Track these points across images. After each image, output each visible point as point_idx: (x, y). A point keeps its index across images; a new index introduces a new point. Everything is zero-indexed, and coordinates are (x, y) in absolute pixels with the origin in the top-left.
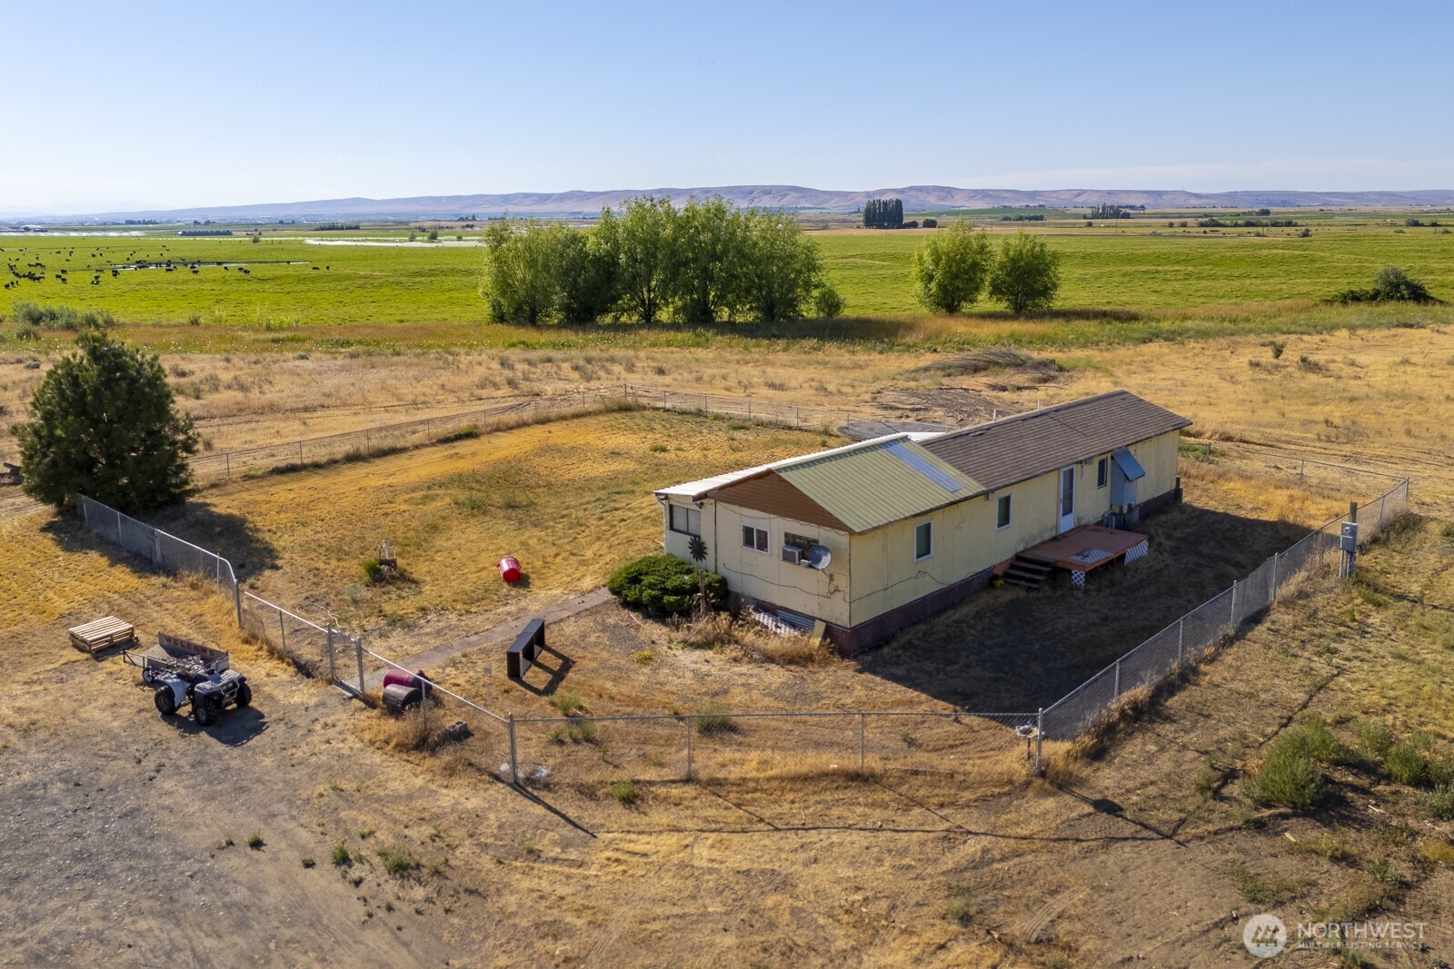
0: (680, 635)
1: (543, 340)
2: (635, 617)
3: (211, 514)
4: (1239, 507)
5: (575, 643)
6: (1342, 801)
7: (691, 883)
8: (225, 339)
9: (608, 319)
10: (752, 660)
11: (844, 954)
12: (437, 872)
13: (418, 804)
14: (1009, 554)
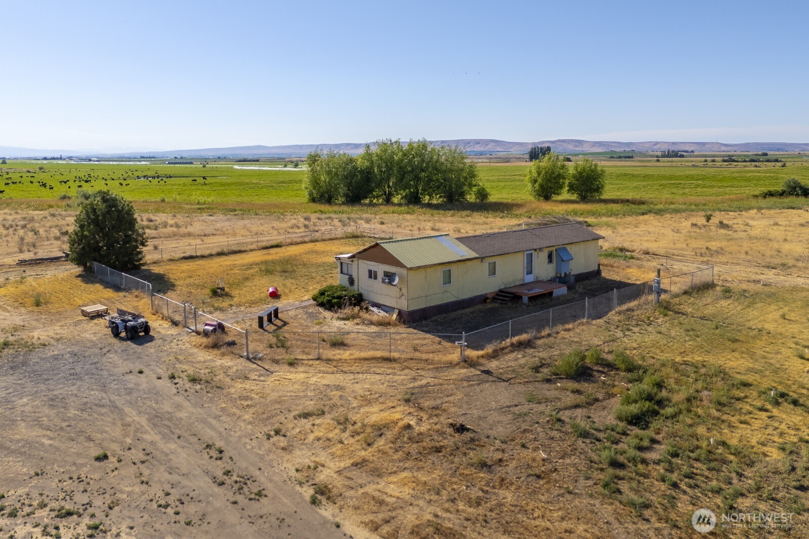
0: (336, 315)
1: (330, 210)
2: (321, 310)
3: (151, 273)
4: (629, 279)
5: (292, 318)
6: (591, 375)
7: (304, 388)
8: (176, 208)
9: (367, 201)
10: (364, 323)
11: (354, 408)
12: (207, 382)
13: (207, 364)
14: (497, 289)
